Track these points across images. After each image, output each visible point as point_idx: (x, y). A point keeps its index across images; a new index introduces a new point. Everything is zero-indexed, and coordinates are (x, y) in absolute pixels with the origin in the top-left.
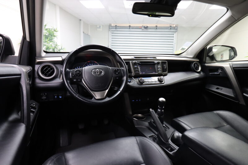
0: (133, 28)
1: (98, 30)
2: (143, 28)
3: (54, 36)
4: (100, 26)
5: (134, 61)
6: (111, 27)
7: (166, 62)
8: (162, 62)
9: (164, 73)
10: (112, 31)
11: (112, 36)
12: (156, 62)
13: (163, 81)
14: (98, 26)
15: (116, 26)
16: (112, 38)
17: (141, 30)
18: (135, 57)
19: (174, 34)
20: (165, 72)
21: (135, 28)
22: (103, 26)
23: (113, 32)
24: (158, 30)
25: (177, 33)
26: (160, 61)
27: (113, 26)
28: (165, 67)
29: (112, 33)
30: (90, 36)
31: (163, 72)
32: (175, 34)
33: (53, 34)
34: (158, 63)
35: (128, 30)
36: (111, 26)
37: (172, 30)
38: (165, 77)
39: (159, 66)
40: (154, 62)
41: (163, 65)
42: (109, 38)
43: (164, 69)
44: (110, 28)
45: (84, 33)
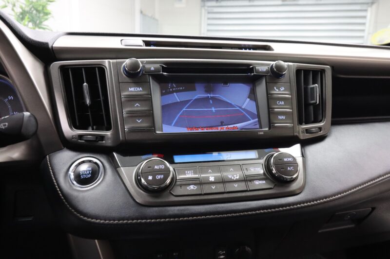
3: (47, 14)
7: (323, 71)
8: (298, 71)
9: (307, 131)
10: (209, 7)
11: (209, 19)
12: (262, 66)
13: (293, 180)
16: (209, 25)
17: (279, 2)
18: (147, 43)
19: (366, 10)
20: (315, 121)
23: (210, 9)
24: (324, 1)
26: (288, 63)
28: (313, 98)
29: (209, 13)
30: (157, 20)
31: (300, 123)
32: (369, 9)
33: (43, 9)
35: (247, 3)
38: (313, 150)
40: (248, 68)
41: (306, 83)
42: (200, 25)
44: (203, 1)
45: (141, 12)
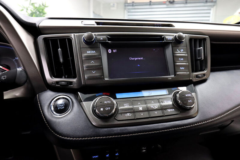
0: (155, 4)
1: (112, 9)
2: (168, 3)
4: (114, 4)
5: (86, 34)
6: (127, 5)
7: (205, 39)
8: (191, 39)
9: (197, 76)
10: (128, 9)
11: (128, 15)
12: (170, 37)
14: (112, 5)
15: (133, 2)
17: (165, 6)
18: (98, 23)
19: (210, 10)
20: (202, 70)
21: (157, 3)
22: (117, 3)
24: (188, 5)
25: (215, 7)
26: (184, 35)
27: (129, 3)
28: (200, 56)
29: (129, 12)
30: (102, 16)
31: (193, 72)
32: (212, 9)
33: (42, 11)
34: (178, 41)
35: (148, 7)
36: (127, 3)
37: (208, 4)
38: (200, 88)
39: (181, 52)
40: (161, 38)
41: (195, 47)
43: (196, 60)
44: (125, 6)
45: (94, 12)
